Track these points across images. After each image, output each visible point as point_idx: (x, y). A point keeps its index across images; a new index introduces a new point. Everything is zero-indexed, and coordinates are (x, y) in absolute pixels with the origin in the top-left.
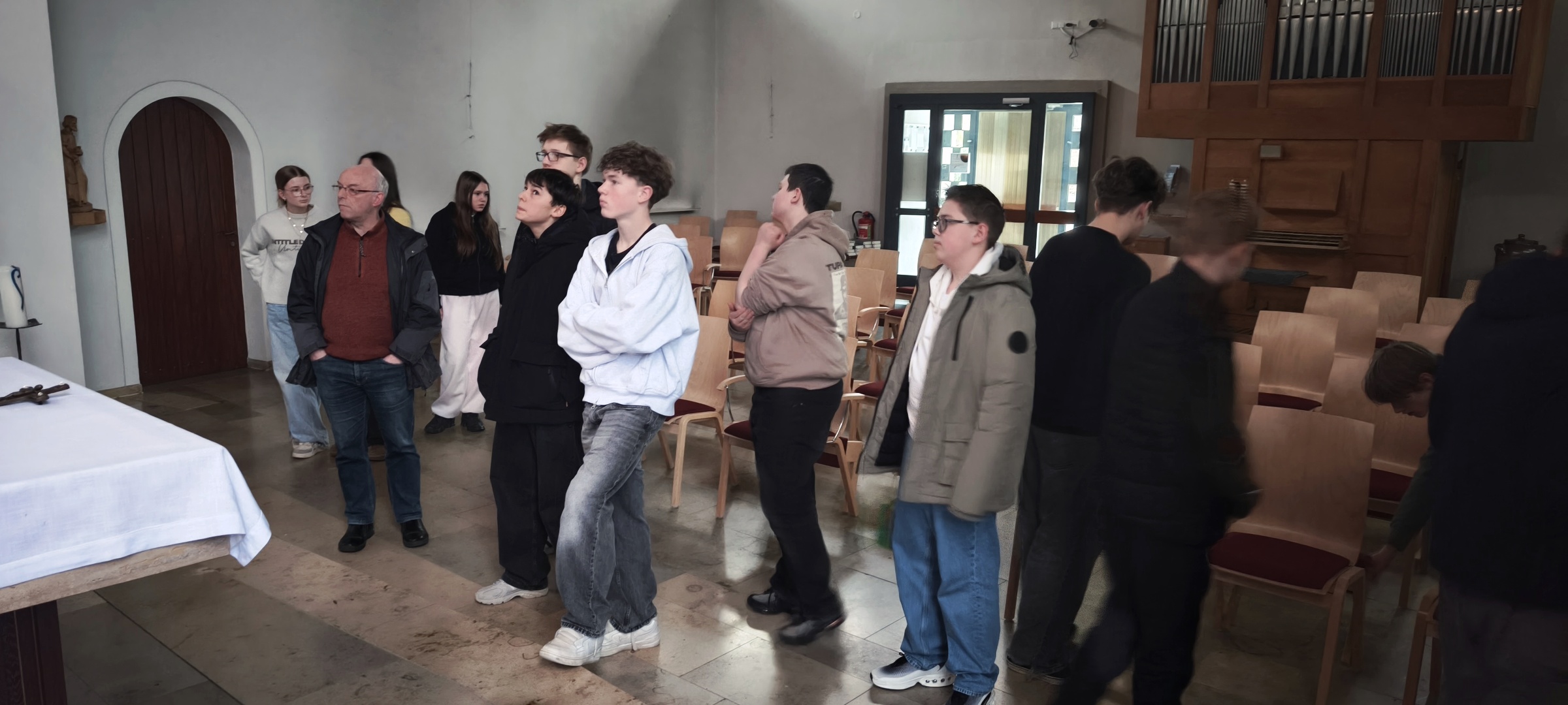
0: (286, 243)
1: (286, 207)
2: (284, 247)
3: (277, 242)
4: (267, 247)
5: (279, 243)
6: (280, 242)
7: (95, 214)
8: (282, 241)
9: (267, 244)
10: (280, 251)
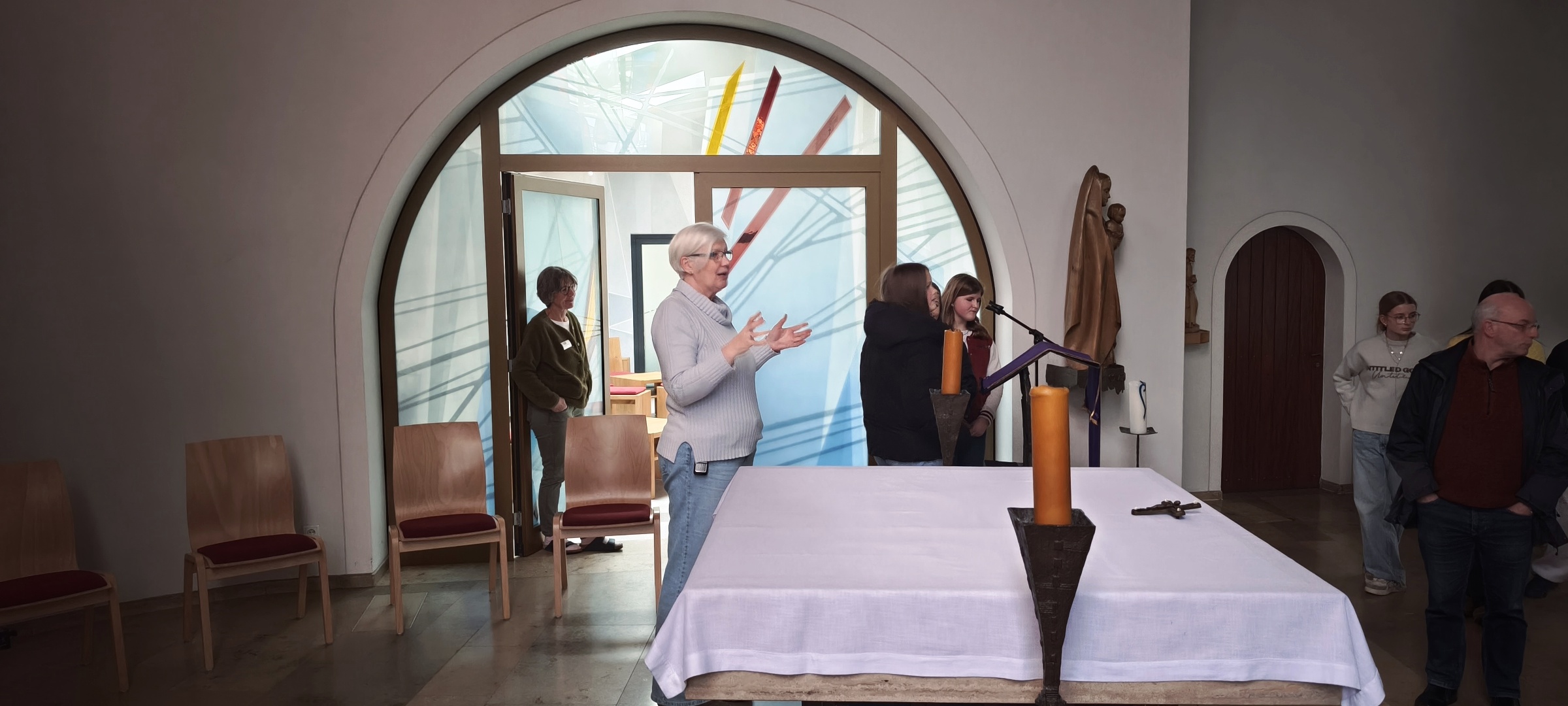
0: (1381, 370)
1: (1386, 334)
2: (1379, 374)
3: (1372, 368)
4: (1359, 374)
5: (1373, 369)
6: (1375, 368)
7: (1201, 334)
8: (1377, 367)
9: (1361, 372)
10: (1374, 378)
